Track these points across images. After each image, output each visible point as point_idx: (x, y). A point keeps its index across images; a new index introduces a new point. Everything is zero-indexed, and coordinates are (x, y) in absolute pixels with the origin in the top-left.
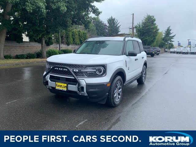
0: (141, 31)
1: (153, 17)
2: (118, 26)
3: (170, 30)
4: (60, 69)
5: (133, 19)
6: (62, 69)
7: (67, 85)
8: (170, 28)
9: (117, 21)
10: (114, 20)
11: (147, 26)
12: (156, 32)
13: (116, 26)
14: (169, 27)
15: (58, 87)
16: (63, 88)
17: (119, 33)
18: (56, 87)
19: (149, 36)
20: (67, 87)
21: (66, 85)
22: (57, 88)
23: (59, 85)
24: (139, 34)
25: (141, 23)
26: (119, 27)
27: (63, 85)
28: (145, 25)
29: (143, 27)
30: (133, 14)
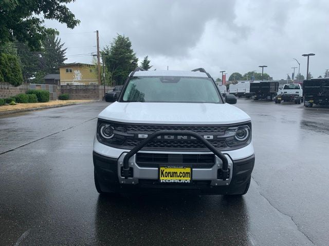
0: (111, 61)
1: (128, 38)
2: (61, 50)
3: (149, 62)
4: (166, 137)
5: (98, 39)
6: (172, 137)
7: (192, 171)
8: (148, 59)
9: (58, 41)
10: (54, 39)
11: (120, 54)
12: (135, 64)
13: (59, 49)
14: (147, 57)
15: (165, 178)
16: (179, 178)
17: (65, 62)
18: (161, 178)
19: (124, 70)
20: (191, 174)
21: (188, 170)
22: (163, 179)
23: (169, 173)
24: (109, 65)
25: (110, 47)
26: (63, 51)
27: (179, 170)
28: (116, 51)
29: (114, 54)
30: (97, 31)
